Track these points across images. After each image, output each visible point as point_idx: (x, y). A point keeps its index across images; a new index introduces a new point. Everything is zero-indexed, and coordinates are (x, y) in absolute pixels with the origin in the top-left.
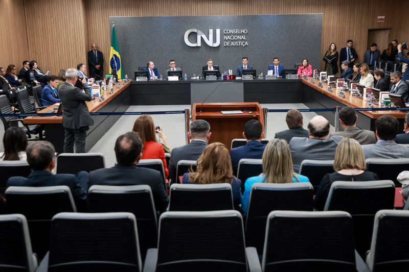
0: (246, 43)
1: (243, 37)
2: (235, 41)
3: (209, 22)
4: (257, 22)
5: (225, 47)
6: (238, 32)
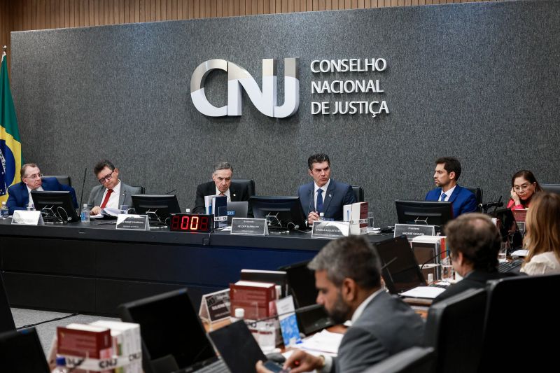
0: (384, 106)
1: (373, 85)
2: (346, 97)
3: (266, 36)
4: (420, 29)
5: (316, 120)
6: (355, 67)
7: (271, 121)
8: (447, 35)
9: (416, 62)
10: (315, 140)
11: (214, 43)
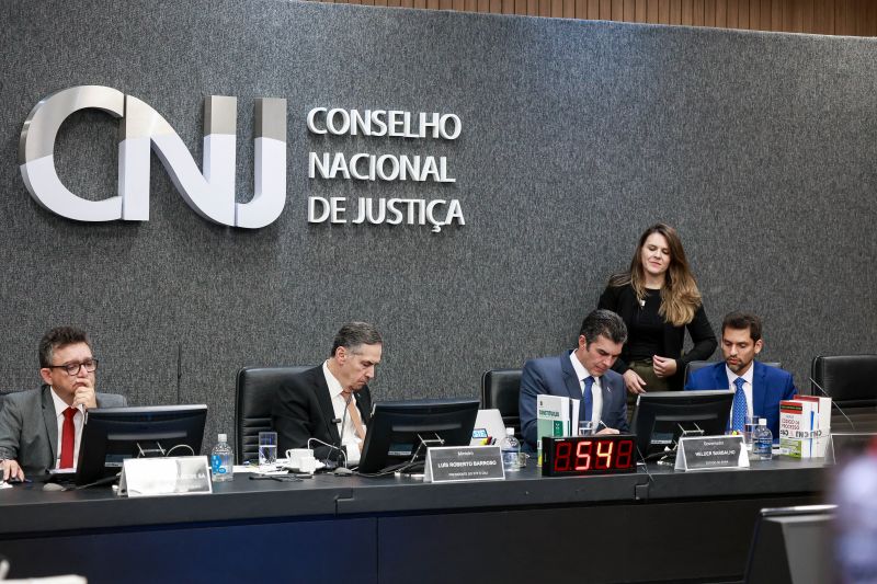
0: (455, 209)
1: (435, 168)
2: (383, 187)
3: (204, 44)
4: (519, 62)
5: (314, 234)
6: (399, 128)
7: (212, 235)
8: (567, 78)
9: (512, 126)
10: (312, 278)
11: (74, 47)
